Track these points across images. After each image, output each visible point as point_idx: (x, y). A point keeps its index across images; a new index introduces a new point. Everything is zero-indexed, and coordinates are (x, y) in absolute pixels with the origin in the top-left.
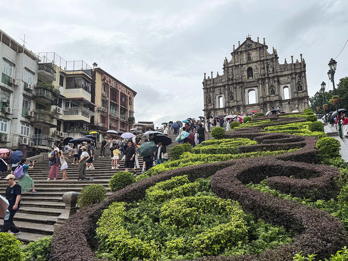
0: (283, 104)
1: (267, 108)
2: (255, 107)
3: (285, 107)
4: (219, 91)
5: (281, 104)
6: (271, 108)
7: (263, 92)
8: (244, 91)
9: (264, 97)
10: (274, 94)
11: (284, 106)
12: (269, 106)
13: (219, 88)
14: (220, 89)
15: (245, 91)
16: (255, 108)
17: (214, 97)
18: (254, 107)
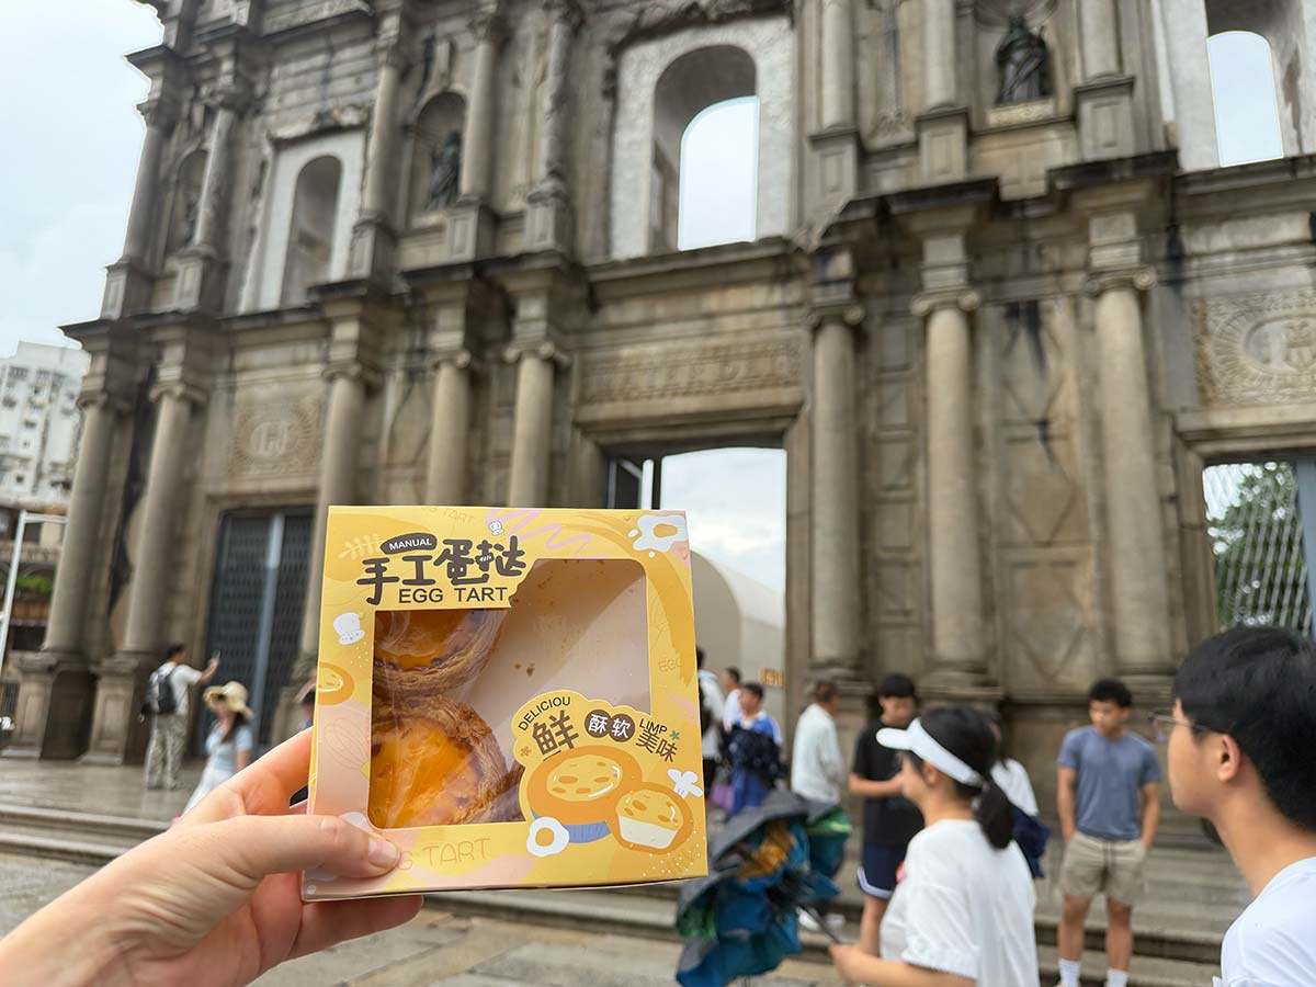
0: (1213, 243)
1: (920, 306)
2: (736, 298)
3: (1252, 308)
4: (311, 93)
5: (1177, 257)
6: (992, 315)
7: (865, 67)
8: (612, 76)
9: (881, 141)
10: (1045, 90)
11: (1231, 283)
12: (952, 277)
13: (320, 60)
14: (327, 67)
15: (628, 77)
16: (729, 323)
17: (248, 173)
18: (712, 302)
